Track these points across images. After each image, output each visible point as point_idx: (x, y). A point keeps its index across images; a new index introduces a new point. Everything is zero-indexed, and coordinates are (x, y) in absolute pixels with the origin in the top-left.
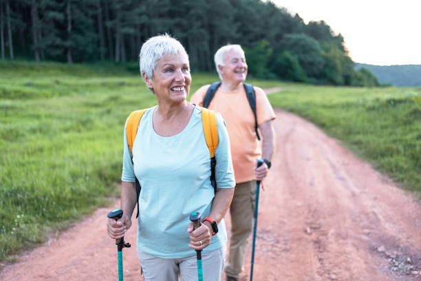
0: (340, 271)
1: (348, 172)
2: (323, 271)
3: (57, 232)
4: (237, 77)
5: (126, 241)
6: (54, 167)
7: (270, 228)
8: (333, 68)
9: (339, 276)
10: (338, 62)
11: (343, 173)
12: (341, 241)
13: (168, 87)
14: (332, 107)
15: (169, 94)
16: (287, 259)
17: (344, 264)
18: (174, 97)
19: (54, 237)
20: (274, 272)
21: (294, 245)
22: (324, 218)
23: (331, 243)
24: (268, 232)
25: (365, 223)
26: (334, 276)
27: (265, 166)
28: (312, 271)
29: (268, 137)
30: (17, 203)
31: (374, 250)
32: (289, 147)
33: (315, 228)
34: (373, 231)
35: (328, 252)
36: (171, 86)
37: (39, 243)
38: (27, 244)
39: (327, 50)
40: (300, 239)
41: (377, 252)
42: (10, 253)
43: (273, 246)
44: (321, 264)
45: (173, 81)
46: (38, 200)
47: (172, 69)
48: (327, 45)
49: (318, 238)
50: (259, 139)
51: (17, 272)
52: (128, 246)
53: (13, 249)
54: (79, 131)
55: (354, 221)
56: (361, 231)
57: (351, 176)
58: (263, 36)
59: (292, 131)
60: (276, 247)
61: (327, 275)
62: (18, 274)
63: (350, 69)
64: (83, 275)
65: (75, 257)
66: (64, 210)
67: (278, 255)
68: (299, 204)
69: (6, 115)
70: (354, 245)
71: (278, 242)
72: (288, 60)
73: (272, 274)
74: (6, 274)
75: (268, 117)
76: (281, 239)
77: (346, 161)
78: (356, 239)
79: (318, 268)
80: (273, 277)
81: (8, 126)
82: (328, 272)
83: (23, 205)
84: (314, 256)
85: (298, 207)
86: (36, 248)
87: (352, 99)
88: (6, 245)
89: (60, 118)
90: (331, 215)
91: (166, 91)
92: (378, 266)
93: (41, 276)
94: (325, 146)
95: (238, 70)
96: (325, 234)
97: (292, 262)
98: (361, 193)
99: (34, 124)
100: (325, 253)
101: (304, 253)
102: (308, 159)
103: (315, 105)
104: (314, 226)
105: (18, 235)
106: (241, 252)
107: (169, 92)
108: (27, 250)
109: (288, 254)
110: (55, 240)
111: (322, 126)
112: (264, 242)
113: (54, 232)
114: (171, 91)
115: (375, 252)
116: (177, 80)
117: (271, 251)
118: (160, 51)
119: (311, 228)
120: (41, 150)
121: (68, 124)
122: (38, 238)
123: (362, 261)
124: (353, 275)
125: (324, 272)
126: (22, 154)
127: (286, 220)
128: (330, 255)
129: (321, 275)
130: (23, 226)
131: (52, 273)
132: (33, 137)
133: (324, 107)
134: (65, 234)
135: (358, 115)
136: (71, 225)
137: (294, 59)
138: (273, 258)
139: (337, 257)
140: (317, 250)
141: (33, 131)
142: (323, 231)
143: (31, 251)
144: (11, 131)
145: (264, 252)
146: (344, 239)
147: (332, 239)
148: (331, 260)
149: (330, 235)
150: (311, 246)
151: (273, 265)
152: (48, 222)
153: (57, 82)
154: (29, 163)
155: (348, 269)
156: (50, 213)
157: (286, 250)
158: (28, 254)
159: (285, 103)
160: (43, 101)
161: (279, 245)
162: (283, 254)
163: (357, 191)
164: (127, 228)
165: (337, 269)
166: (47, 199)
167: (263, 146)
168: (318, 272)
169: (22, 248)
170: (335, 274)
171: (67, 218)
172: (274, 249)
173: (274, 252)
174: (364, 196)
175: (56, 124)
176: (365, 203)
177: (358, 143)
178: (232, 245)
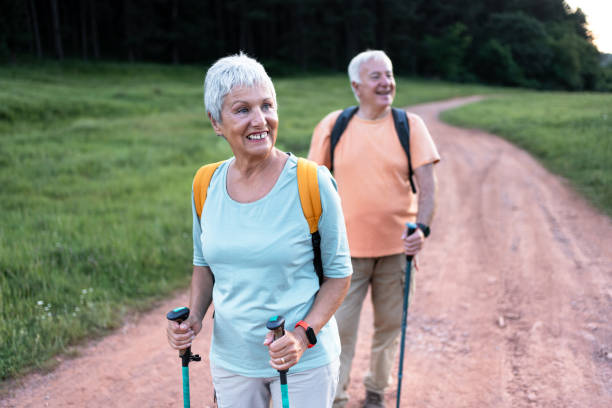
0: (543, 387)
1: (574, 229)
2: (516, 387)
3: (137, 314)
4: (379, 101)
5: (194, 352)
6: (141, 217)
7: (443, 316)
8: (568, 64)
9: (541, 395)
10: (575, 54)
11: (566, 231)
12: (550, 340)
13: (242, 135)
14: (559, 126)
15: (244, 144)
16: (463, 365)
17: (550, 376)
18: (252, 148)
19: (133, 321)
20: (440, 385)
21: (477, 344)
22: (528, 303)
23: (535, 343)
24: (440, 322)
25: (593, 312)
26: (532, 396)
27: (420, 233)
28: (499, 386)
29: (429, 189)
30: (87, 271)
31: (601, 356)
32: (486, 189)
33: (511, 319)
34: (603, 326)
35: (528, 356)
36: (246, 133)
37: (111, 329)
38: (94, 332)
39: (557, 37)
40: (486, 335)
41: (607, 359)
42: (70, 344)
43: (444, 343)
44: (516, 375)
45: (249, 125)
46: (115, 267)
47: (246, 108)
48: (557, 28)
49: (515, 334)
50: (414, 191)
51: (78, 370)
52: (197, 358)
53: (75, 337)
54: (183, 164)
55: (574, 308)
56: (583, 325)
57: (578, 237)
58: (457, 18)
59: (494, 163)
60: (449, 346)
61: (522, 394)
62: (79, 374)
63: (593, 64)
64: (166, 379)
65: (158, 353)
66: (149, 281)
67: (451, 359)
68: (492, 279)
69: (87, 140)
70: (570, 347)
71: (453, 338)
72: (495, 52)
73: (437, 389)
74: (62, 373)
75: (427, 159)
76: (458, 333)
77: (574, 212)
78: (575, 337)
79: (509, 382)
80: (437, 393)
81: (88, 157)
82: (525, 388)
83: (94, 274)
84: (507, 361)
85: (490, 284)
86: (106, 336)
87: (592, 113)
88: (66, 332)
89: (158, 144)
90: (541, 298)
91: (239, 140)
92: (604, 381)
93: (109, 378)
94: (543, 188)
95: (381, 89)
96: (526, 328)
97: (470, 370)
98: (590, 264)
99: (123, 153)
100: (523, 359)
101: (490, 356)
102: (514, 208)
103: (534, 123)
104: (510, 315)
105: (83, 318)
106: (387, 358)
107: (244, 141)
108: (94, 338)
109: (466, 359)
110: (133, 326)
111: (540, 155)
112: (433, 338)
113: (133, 314)
114: (247, 140)
115: (603, 359)
116: (254, 124)
117: (441, 352)
118: (227, 82)
119: (506, 318)
120: (129, 191)
121: (169, 153)
122: (110, 322)
123: (580, 373)
124: (564, 394)
125: (519, 388)
126: (104, 196)
127: (468, 305)
128: (530, 361)
129: (513, 393)
130: (90, 305)
131: (124, 374)
132: (120, 172)
133: (548, 125)
134: (148, 317)
135: (599, 139)
136: (157, 303)
137: (505, 51)
138: (442, 364)
139: (541, 364)
140: (512, 353)
141: (121, 164)
142: (524, 323)
143: (100, 341)
144: (91, 164)
145: (430, 352)
146: (556, 337)
147: (536, 336)
148: (532, 370)
149: (534, 330)
150: (502, 345)
151: (440, 375)
152: (126, 299)
153: (158, 92)
154: (108, 211)
155: (556, 385)
156: (130, 286)
157: (464, 352)
158: (95, 345)
159: (484, 120)
160: (136, 119)
161: (454, 344)
162: (459, 358)
163: (585, 260)
164: (195, 334)
165: (539, 383)
166: (126, 266)
167: (420, 203)
168: (508, 388)
169: (87, 336)
170: (535, 392)
171: (152, 294)
172: (447, 349)
173: (445, 354)
174: (595, 269)
175: (152, 153)
176: (595, 281)
177: (595, 183)
178: (375, 346)
